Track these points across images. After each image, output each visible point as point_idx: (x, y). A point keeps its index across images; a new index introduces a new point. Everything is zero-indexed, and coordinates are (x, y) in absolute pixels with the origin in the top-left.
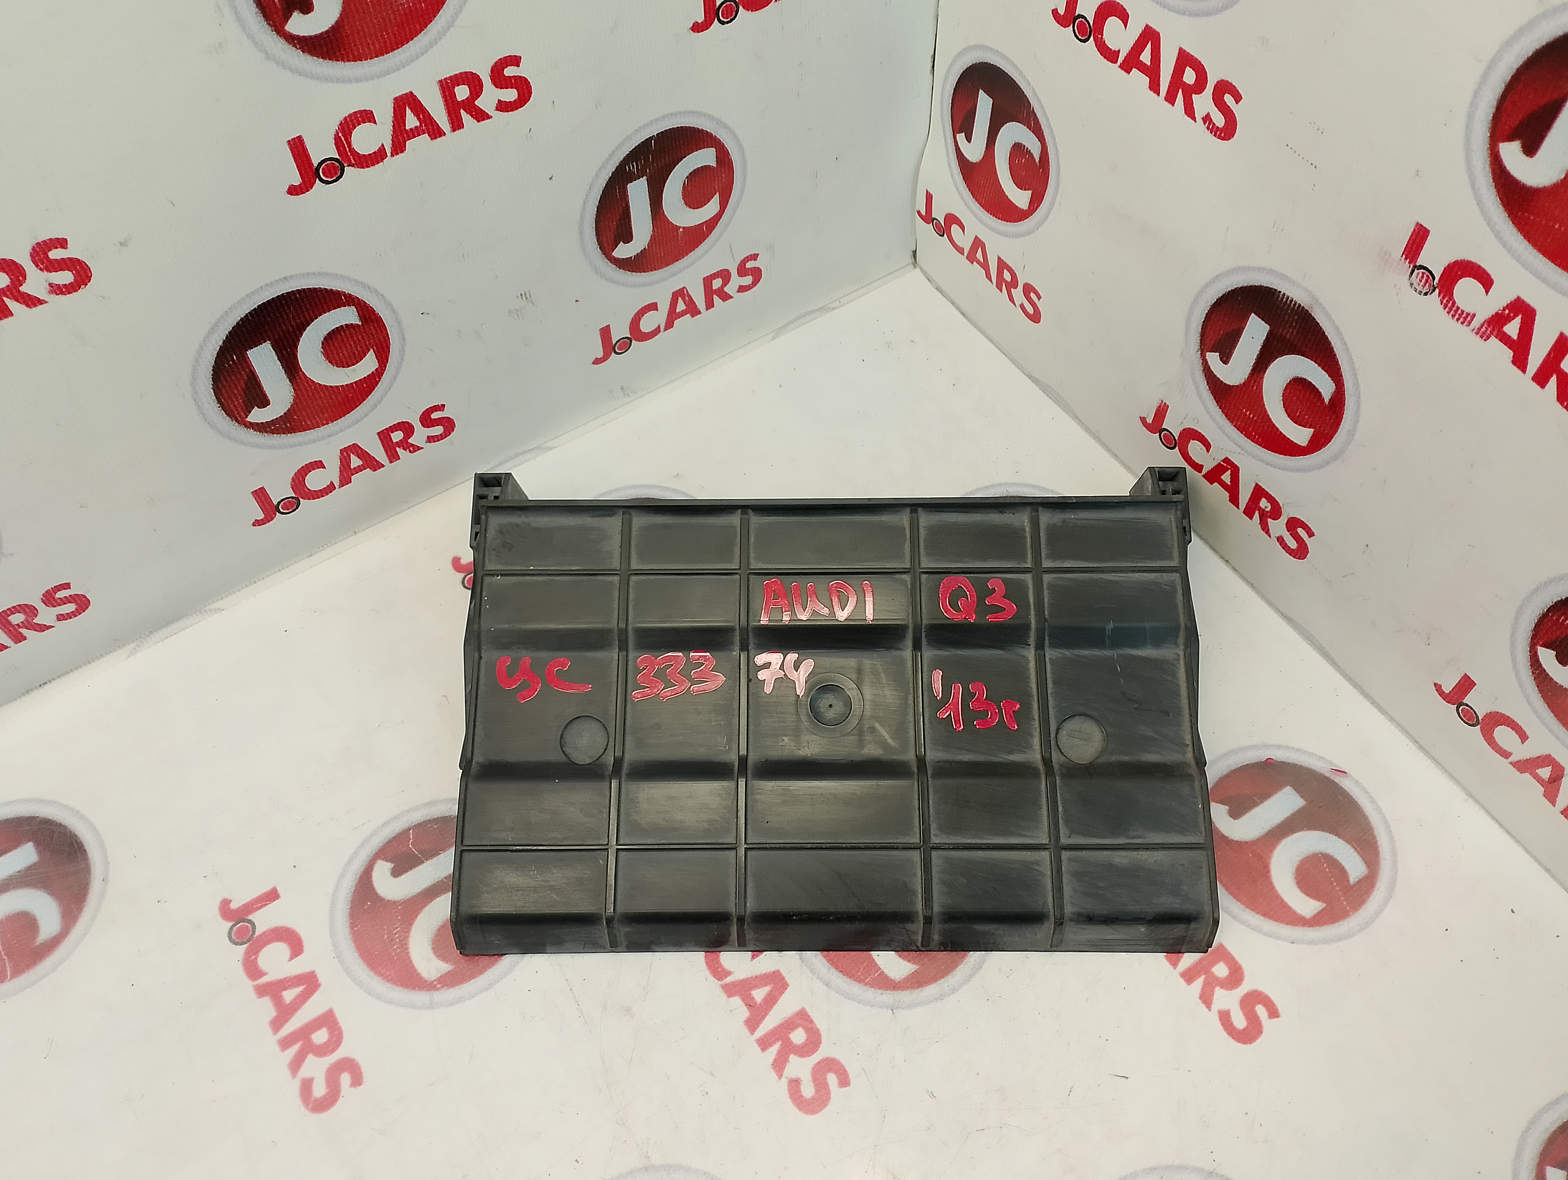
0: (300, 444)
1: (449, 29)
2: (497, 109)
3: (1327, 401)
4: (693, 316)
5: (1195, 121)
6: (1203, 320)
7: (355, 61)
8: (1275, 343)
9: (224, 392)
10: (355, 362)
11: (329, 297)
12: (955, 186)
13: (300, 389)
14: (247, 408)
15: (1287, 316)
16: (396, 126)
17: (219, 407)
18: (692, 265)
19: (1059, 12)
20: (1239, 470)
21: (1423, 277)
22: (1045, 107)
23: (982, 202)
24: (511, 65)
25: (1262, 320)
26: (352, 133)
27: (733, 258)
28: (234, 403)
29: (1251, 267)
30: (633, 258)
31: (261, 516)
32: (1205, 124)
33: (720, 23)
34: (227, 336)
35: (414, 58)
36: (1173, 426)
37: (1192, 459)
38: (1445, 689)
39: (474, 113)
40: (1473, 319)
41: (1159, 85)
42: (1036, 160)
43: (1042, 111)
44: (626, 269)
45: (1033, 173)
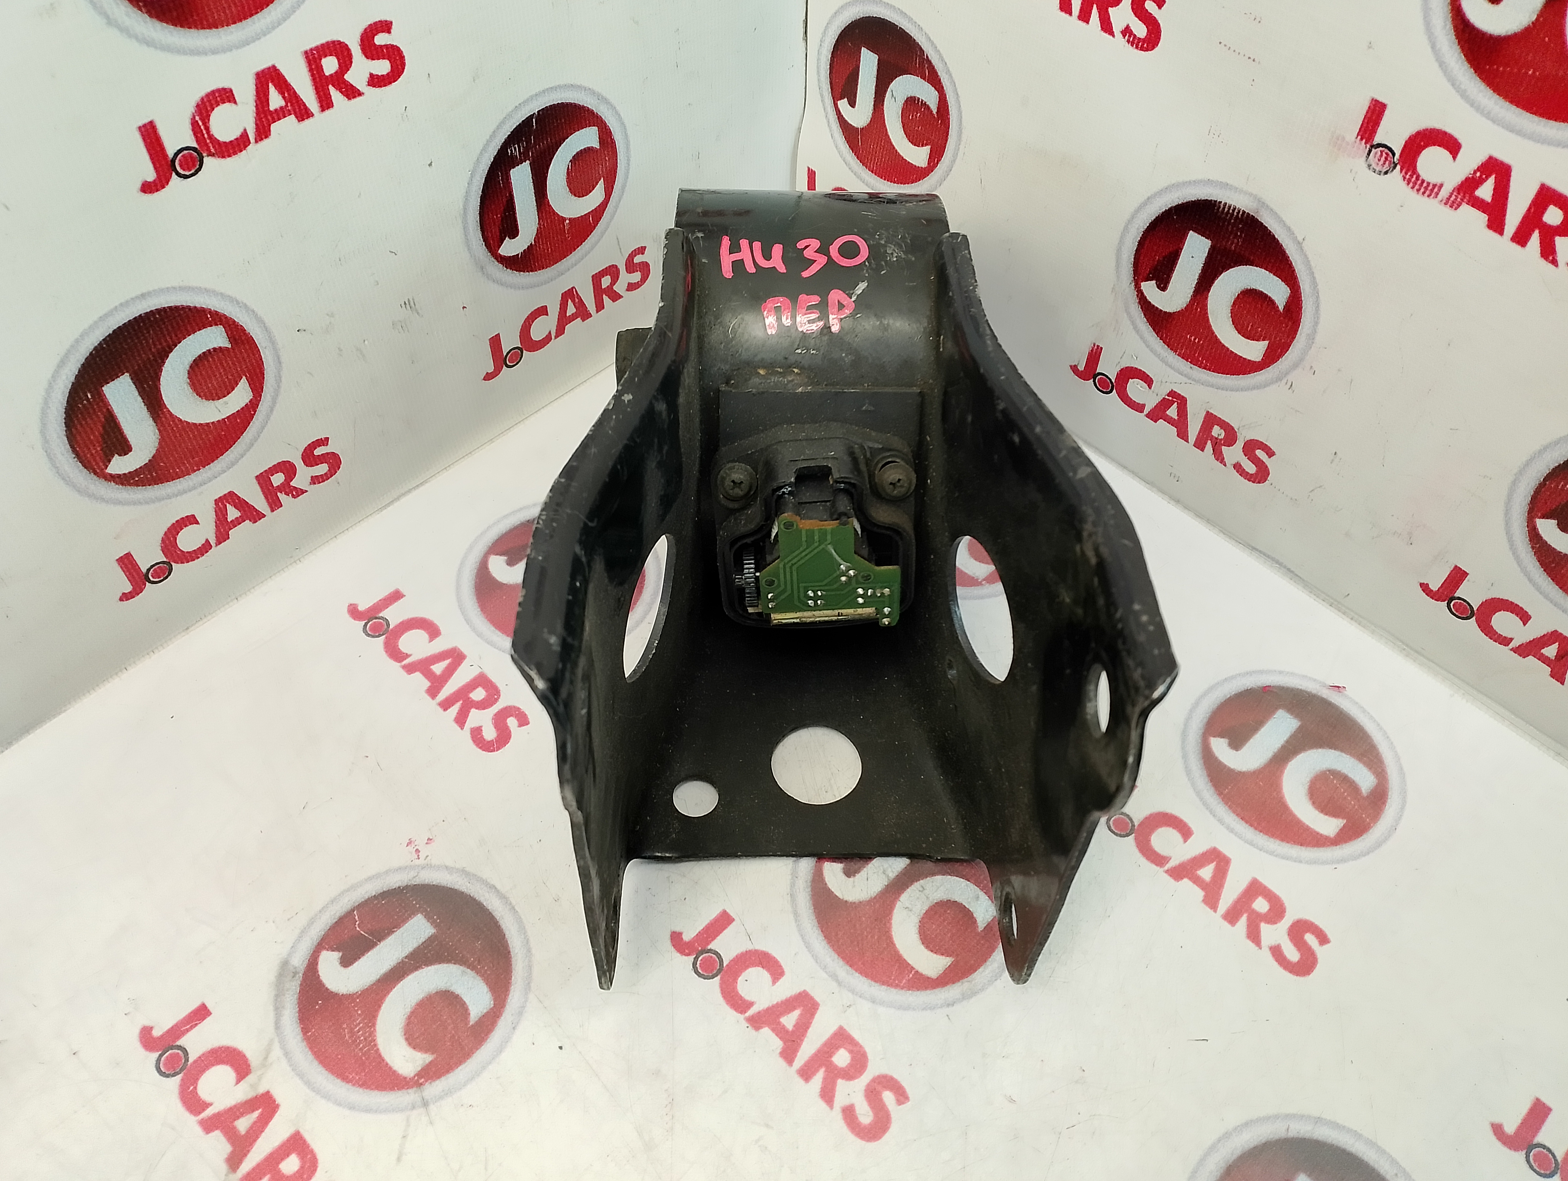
0: (169, 497)
2: (369, 85)
3: (1281, 308)
4: (584, 320)
5: (1114, 36)
6: (1135, 249)
7: (210, 28)
9: (79, 439)
10: (226, 393)
11: (194, 316)
12: (841, 157)
13: (165, 429)
14: (107, 456)
15: (1230, 226)
16: (260, 107)
17: (74, 458)
18: (579, 262)
20: (1186, 401)
21: (1381, 155)
22: (942, 51)
23: (873, 168)
24: (383, 32)
25: (1202, 236)
26: (210, 115)
27: (621, 252)
28: (91, 452)
29: (1186, 182)
30: (519, 256)
31: (128, 588)
32: (1124, 38)
34: (79, 370)
35: (276, 25)
36: (1109, 367)
37: (1131, 399)
38: (1435, 586)
39: (344, 90)
40: (1439, 190)
41: (1071, 4)
42: (935, 111)
43: (938, 56)
44: (514, 268)
45: (931, 126)
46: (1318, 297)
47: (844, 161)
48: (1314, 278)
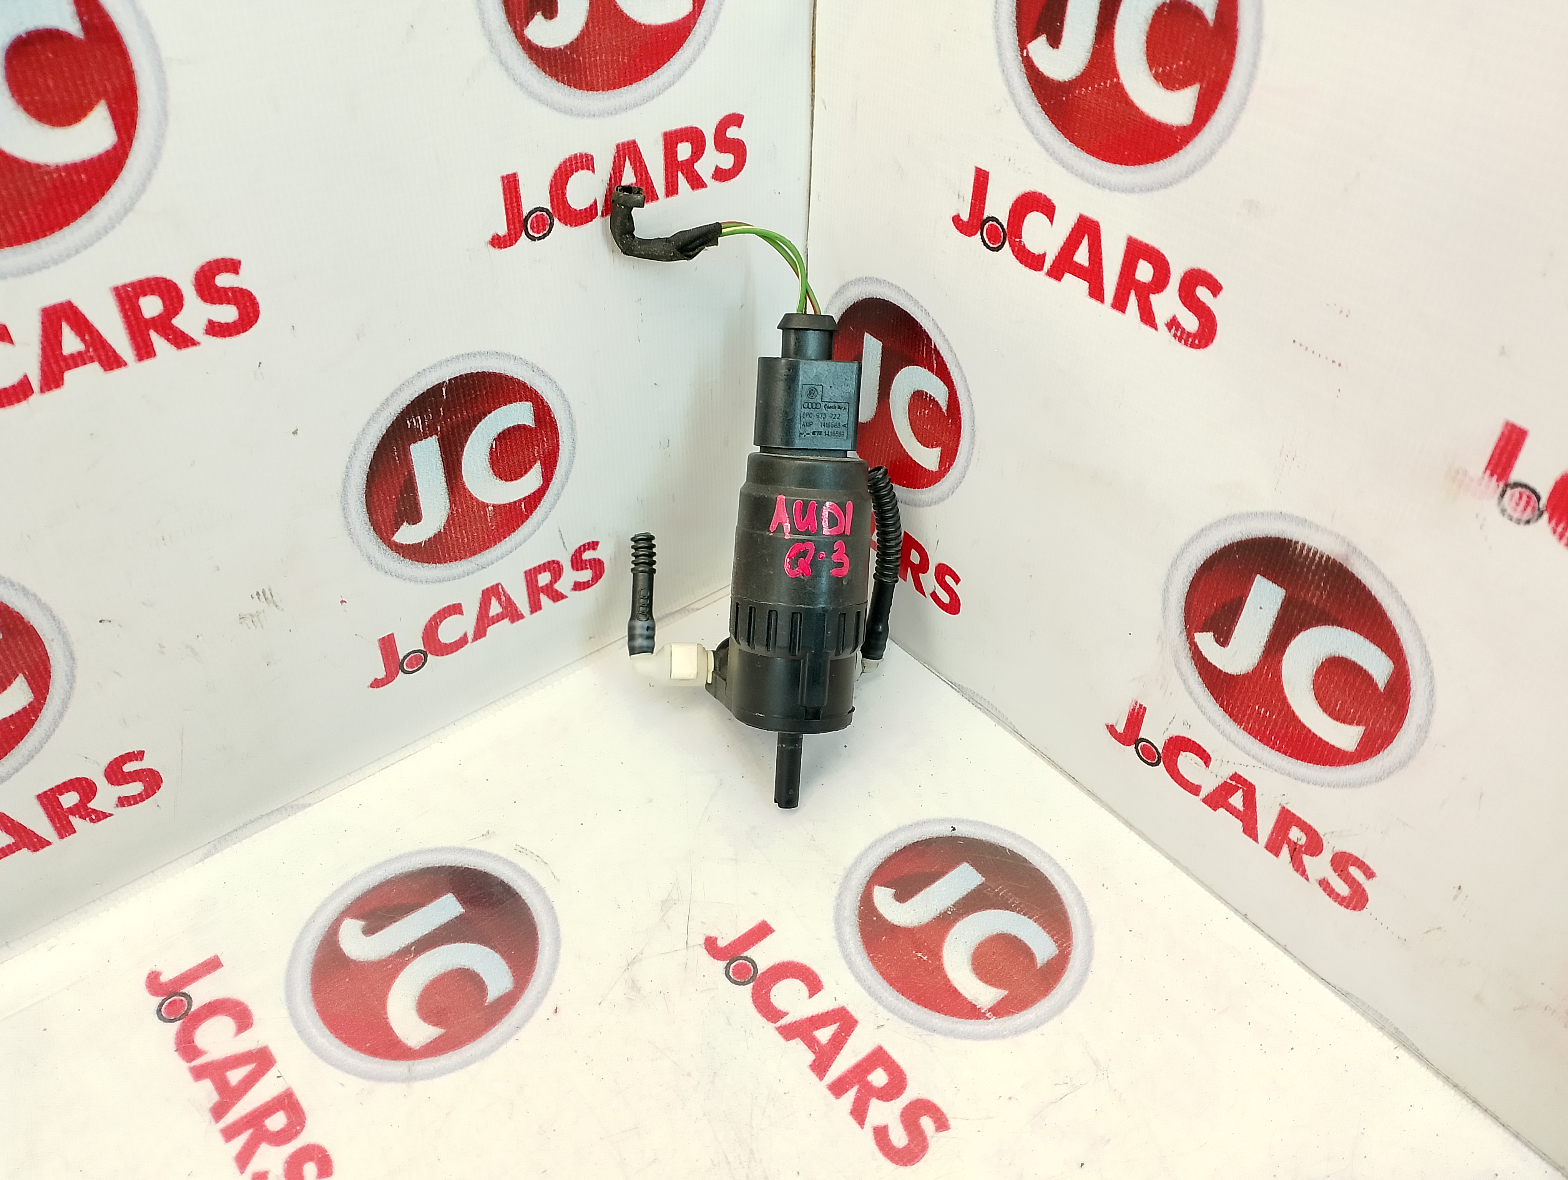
3: (1381, 686)
4: (511, 622)
5: (1156, 329)
6: (1187, 590)
8: (1296, 612)
15: (1311, 574)
16: (48, 349)
18: (507, 555)
19: (962, 218)
20: (1255, 789)
22: (950, 341)
24: (226, 272)
25: (1273, 582)
27: (564, 546)
29: (1251, 513)
30: (423, 545)
32: (1170, 331)
33: (529, 238)
35: (73, 253)
36: (1155, 734)
37: (1184, 778)
39: (170, 337)
41: (1103, 289)
42: (943, 409)
43: (947, 347)
44: (413, 559)
45: (941, 425)
46: (1432, 678)
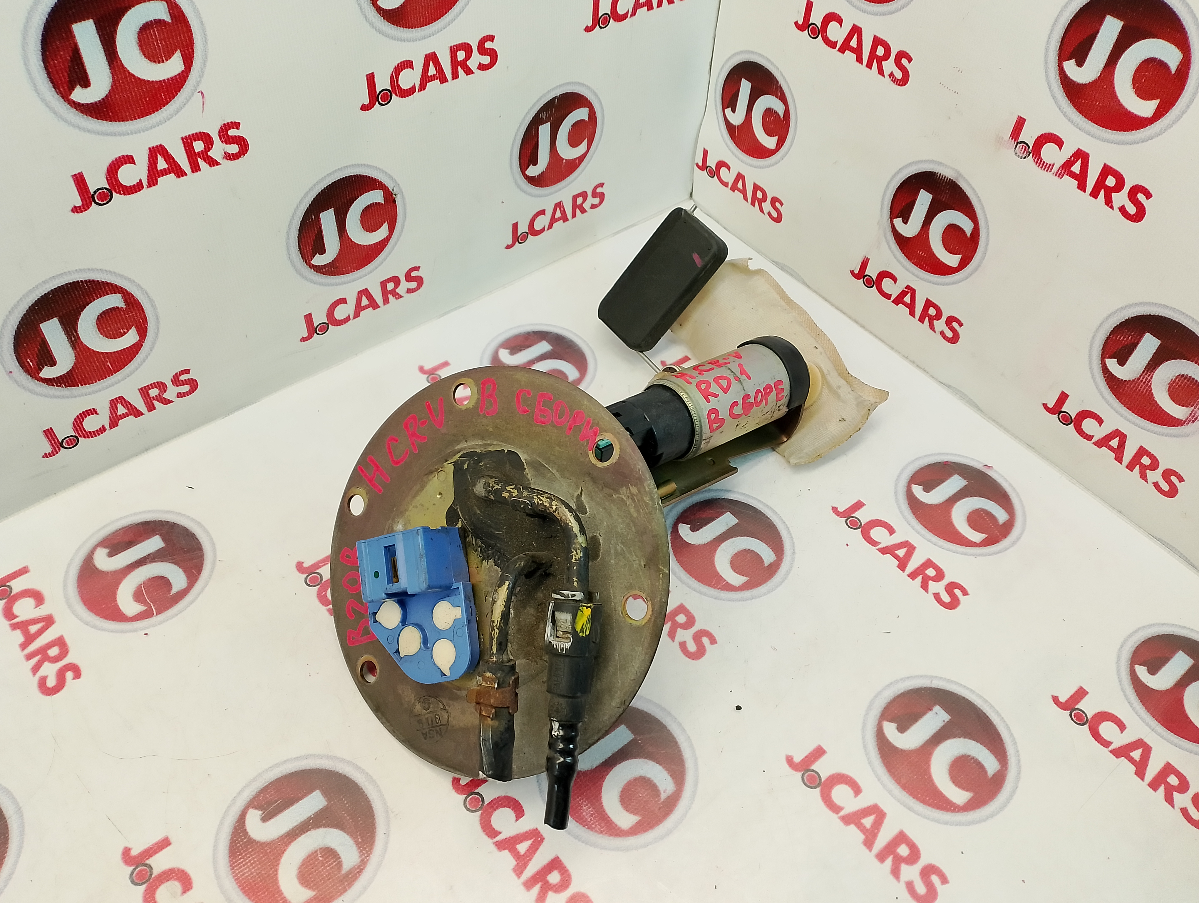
1: (460, 14)
2: (478, 69)
3: (969, 235)
4: (564, 222)
5: (884, 77)
6: (892, 198)
8: (936, 205)
10: (376, 229)
11: (370, 182)
12: (724, 142)
13: (343, 244)
14: (313, 253)
15: (943, 187)
16: (424, 73)
17: (298, 250)
18: (567, 186)
19: (800, 23)
20: (915, 292)
21: (1022, 148)
22: (788, 82)
23: (742, 149)
24: (490, 41)
25: (927, 192)
26: (399, 74)
27: (590, 184)
28: (307, 249)
29: (919, 161)
30: (536, 177)
31: (306, 335)
32: (889, 78)
33: (600, 28)
34: (312, 202)
35: (440, 30)
36: (872, 272)
37: (884, 292)
38: (1051, 406)
39: (465, 70)
40: (1052, 167)
41: (862, 59)
42: (782, 117)
43: (786, 85)
46: (988, 229)
47: (726, 144)
48: (987, 218)
